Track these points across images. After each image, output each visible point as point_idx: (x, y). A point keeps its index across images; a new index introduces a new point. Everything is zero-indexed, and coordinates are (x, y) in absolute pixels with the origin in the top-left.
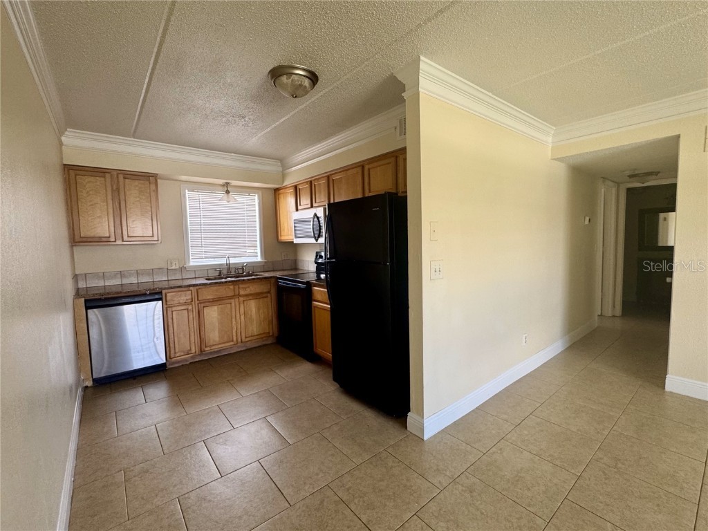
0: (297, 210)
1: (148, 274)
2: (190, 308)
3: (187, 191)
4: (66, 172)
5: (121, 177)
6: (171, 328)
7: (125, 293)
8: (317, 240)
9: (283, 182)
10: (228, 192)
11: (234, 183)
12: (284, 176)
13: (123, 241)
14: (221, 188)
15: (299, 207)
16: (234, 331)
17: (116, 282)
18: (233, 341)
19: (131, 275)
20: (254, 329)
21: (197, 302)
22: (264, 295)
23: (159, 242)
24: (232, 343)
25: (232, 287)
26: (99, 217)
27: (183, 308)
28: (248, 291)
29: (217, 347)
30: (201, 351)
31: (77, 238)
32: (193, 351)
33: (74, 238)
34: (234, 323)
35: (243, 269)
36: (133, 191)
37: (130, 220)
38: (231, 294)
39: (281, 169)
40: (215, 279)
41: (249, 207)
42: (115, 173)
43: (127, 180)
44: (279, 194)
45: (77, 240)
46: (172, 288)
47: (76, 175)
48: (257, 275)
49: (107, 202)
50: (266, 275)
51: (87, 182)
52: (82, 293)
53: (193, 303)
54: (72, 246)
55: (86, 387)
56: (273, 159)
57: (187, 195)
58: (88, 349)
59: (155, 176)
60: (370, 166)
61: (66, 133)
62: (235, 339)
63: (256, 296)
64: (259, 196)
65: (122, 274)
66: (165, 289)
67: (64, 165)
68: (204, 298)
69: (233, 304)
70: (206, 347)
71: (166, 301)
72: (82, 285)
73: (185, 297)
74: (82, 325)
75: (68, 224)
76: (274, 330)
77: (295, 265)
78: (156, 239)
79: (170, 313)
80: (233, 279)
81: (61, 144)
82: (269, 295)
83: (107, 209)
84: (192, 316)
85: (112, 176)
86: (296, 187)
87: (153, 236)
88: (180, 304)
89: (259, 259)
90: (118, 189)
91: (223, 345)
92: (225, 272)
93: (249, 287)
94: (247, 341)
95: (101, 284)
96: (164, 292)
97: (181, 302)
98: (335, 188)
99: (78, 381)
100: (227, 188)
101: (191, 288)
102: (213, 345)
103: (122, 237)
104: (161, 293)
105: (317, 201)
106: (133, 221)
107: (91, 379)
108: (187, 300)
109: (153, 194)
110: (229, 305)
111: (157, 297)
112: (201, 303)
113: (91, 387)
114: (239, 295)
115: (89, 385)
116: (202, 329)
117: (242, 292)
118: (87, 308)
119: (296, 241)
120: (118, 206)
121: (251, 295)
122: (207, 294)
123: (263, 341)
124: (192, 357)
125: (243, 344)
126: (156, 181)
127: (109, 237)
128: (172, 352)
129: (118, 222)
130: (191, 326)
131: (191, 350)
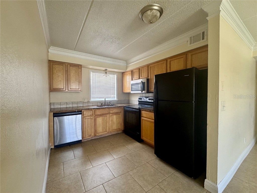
0: (132, 80)
1: (76, 104)
2: (92, 118)
3: (91, 72)
4: (49, 62)
5: (69, 65)
6: (84, 126)
7: (68, 111)
8: (142, 92)
9: (126, 70)
10: (106, 73)
11: (109, 69)
12: (127, 67)
13: (68, 90)
14: (103, 72)
15: (133, 79)
16: (108, 128)
17: (64, 106)
18: (107, 131)
19: (70, 104)
20: (115, 127)
21: (94, 115)
22: (119, 113)
23: (81, 91)
24: (106, 132)
25: (107, 110)
26: (60, 81)
27: (89, 117)
28: (113, 112)
29: (101, 134)
30: (95, 135)
31: (52, 89)
32: (92, 135)
33: (51, 89)
34: (108, 124)
35: (110, 103)
36: (73, 72)
37: (71, 82)
38: (107, 112)
39: (126, 64)
40: (100, 106)
41: (113, 79)
42: (67, 64)
43: (71, 67)
44: (124, 74)
45: (52, 90)
46: (85, 109)
47: (53, 64)
48: (115, 105)
49: (63, 75)
50: (119, 105)
51: (56, 67)
52: (52, 110)
53: (93, 116)
54: (50, 92)
55: (52, 149)
56: (123, 60)
57: (91, 74)
58: (53, 133)
59: (81, 65)
60: (171, 60)
61: (50, 48)
62: (108, 131)
63: (116, 113)
64: (116, 75)
65: (67, 103)
66: (83, 109)
67: (49, 60)
68: (97, 114)
69: (108, 117)
70: (97, 134)
71: (83, 115)
72: (52, 107)
73: (90, 113)
74: (51, 123)
75: (49, 83)
76: (122, 127)
77: (128, 101)
78: (80, 90)
79: (84, 119)
80: (107, 107)
81: (48, 52)
82: (121, 113)
83: (63, 77)
84: (92, 121)
85: (66, 65)
86: (132, 71)
87: (79, 89)
88: (88, 116)
89: (116, 99)
90: (67, 70)
91: (103, 133)
92: (103, 104)
93: (113, 110)
94: (112, 132)
95: (59, 107)
96: (82, 111)
97: (89, 115)
98: (151, 70)
99: (49, 146)
100: (106, 72)
101: (93, 110)
102: (100, 133)
103: (68, 89)
104: (81, 111)
105: (142, 76)
106: (72, 83)
107: (54, 146)
108: (91, 114)
109: (80, 72)
110: (106, 117)
111: (80, 113)
112: (96, 116)
113: (53, 149)
114: (110, 113)
115: (53, 148)
116: (96, 126)
117: (111, 112)
118: (54, 116)
119: (132, 92)
120: (67, 77)
121: (114, 113)
122: (98, 112)
123: (118, 132)
124: (91, 138)
125: (110, 133)
126: (81, 68)
127: (63, 89)
128: (84, 135)
129: (67, 83)
130: (92, 125)
131: (91, 135)
